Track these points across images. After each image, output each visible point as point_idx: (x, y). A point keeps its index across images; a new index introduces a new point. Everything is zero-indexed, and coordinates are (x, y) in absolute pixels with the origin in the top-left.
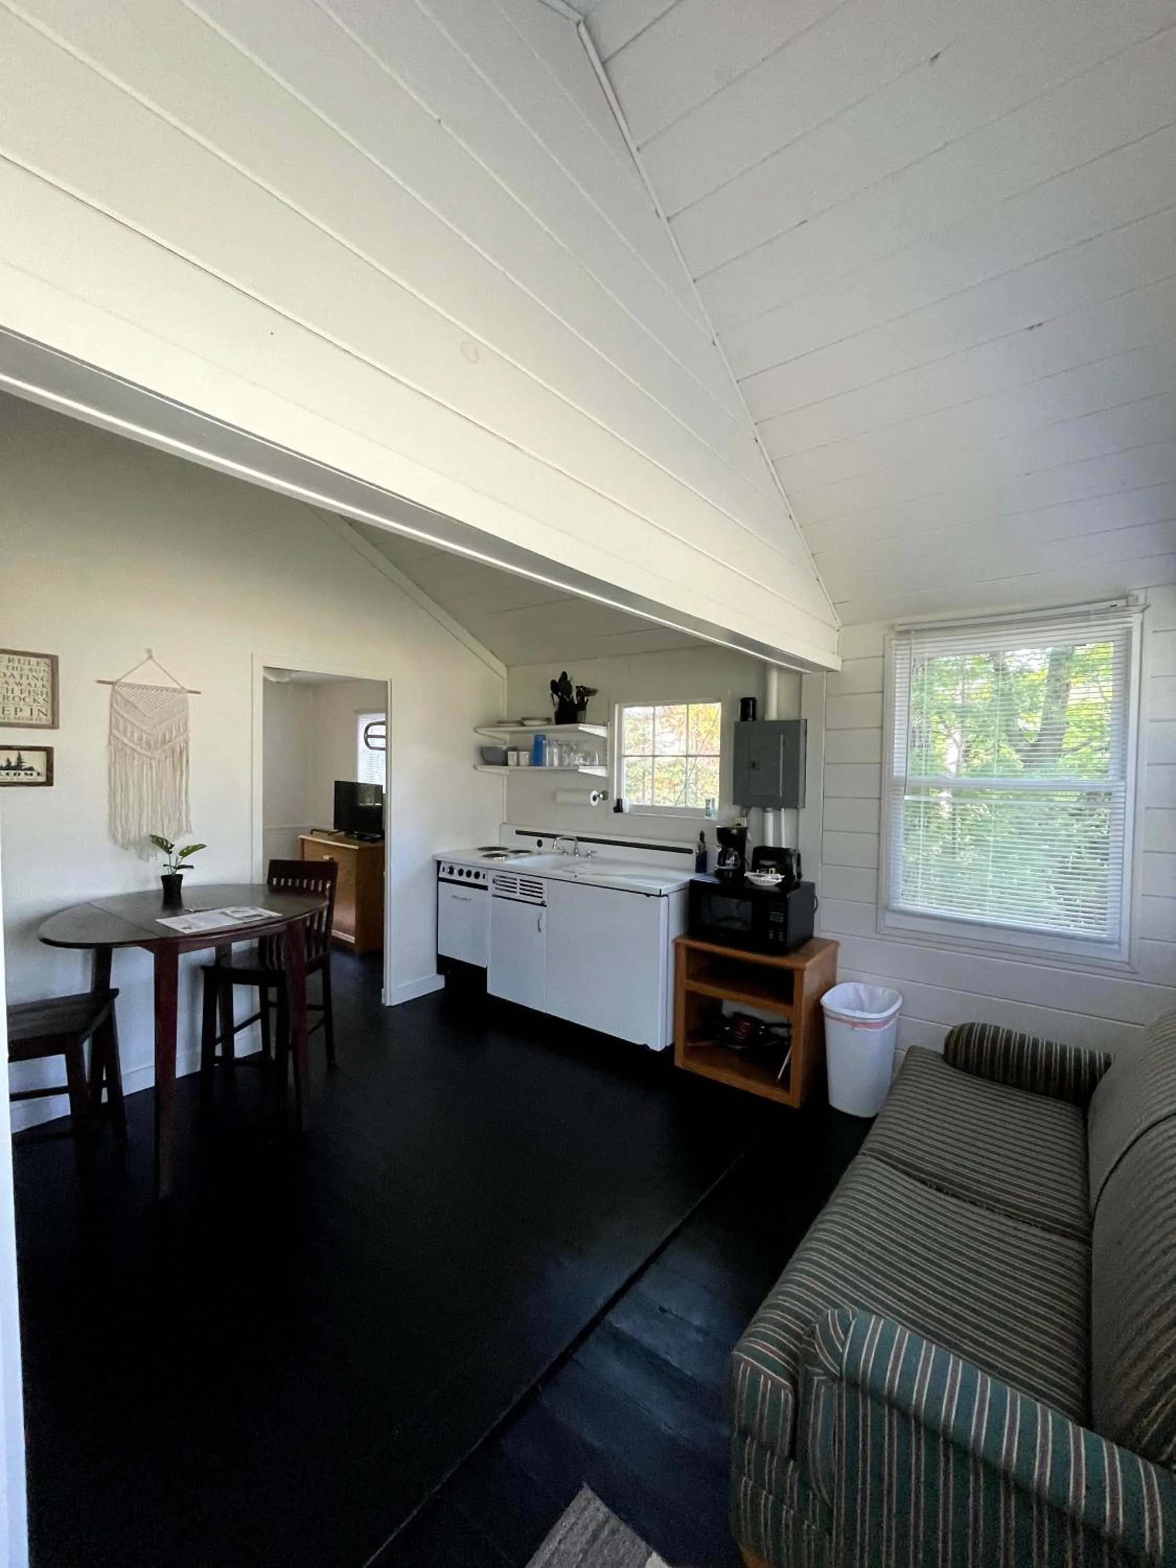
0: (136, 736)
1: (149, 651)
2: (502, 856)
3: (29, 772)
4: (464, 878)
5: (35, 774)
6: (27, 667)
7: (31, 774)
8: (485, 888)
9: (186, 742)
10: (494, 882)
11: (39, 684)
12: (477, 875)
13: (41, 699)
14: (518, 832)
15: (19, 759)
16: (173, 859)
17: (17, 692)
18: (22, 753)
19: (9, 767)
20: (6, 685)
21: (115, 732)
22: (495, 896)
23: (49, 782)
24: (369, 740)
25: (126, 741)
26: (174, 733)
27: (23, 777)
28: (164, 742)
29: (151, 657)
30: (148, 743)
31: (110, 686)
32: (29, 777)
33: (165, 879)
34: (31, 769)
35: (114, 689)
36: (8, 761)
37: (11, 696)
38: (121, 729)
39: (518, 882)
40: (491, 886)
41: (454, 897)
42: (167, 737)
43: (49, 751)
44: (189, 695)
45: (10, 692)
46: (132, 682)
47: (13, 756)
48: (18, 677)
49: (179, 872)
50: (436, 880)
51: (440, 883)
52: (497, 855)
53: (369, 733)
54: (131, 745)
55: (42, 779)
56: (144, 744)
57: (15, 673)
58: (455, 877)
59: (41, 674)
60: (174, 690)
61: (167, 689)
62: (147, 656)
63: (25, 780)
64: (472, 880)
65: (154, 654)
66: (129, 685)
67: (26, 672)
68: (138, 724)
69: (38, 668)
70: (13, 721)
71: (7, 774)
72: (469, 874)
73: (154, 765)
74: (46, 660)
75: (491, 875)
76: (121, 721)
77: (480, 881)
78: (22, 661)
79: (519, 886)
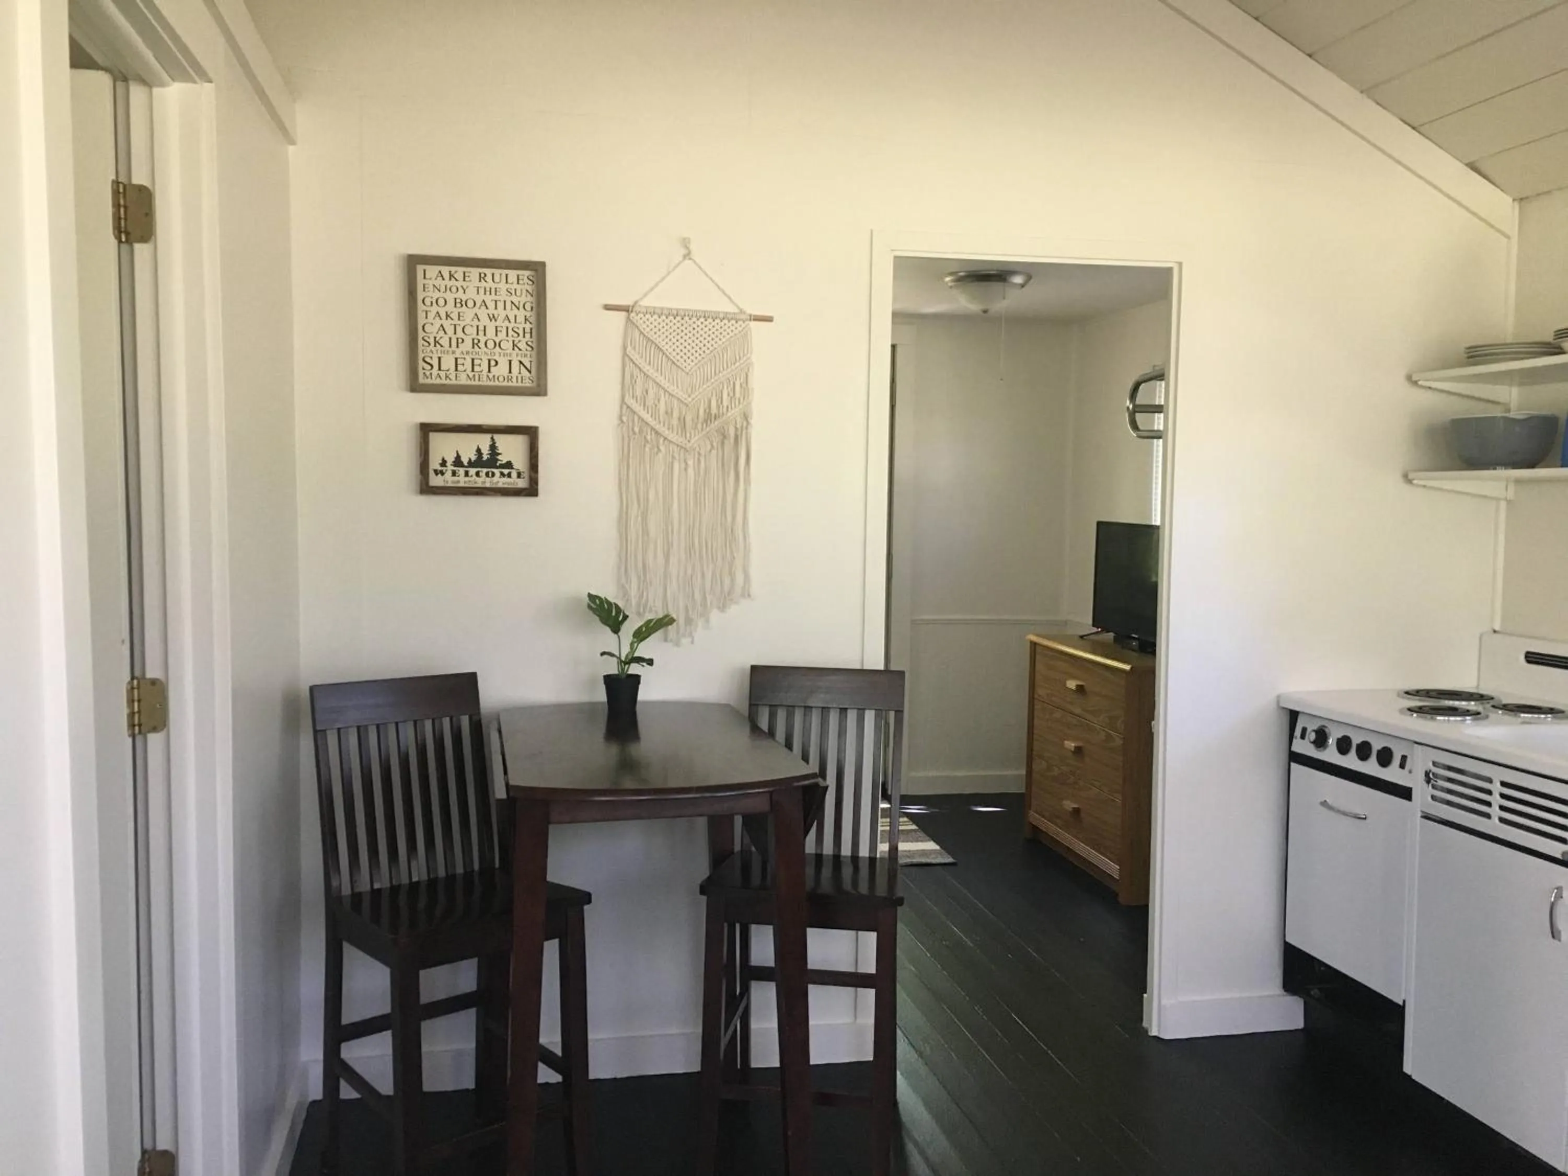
0: (662, 407)
1: (685, 243)
2: (1466, 713)
3: (506, 471)
4: (1351, 761)
5: (514, 474)
6: (503, 286)
7: (509, 475)
8: (1405, 793)
9: (746, 417)
10: (1428, 779)
11: (521, 314)
12: (1385, 758)
13: (522, 345)
14: (1533, 658)
15: (493, 447)
16: (623, 643)
17: (491, 332)
18: (497, 437)
19: (478, 462)
20: (476, 322)
21: (630, 401)
22: (1427, 817)
23: (532, 491)
24: (1139, 417)
25: (647, 417)
26: (726, 402)
27: (499, 481)
28: (709, 418)
29: (687, 256)
30: (682, 421)
31: (624, 314)
32: (506, 480)
33: (609, 680)
34: (509, 465)
35: (628, 319)
36: (479, 451)
37: (483, 339)
38: (639, 392)
39: (1496, 788)
40: (1422, 792)
41: (1324, 804)
42: (714, 410)
43: (531, 433)
44: (753, 324)
45: (481, 333)
46: (658, 304)
47: (484, 442)
48: (491, 305)
49: (634, 669)
50: (1284, 756)
51: (1294, 766)
52: (1453, 711)
53: (1140, 400)
54: (653, 423)
55: (522, 483)
56: (675, 422)
57: (489, 299)
58: (1331, 755)
59: (523, 299)
60: (726, 317)
61: (715, 316)
62: (683, 251)
63: (500, 485)
64: (1371, 767)
65: (692, 247)
66: (653, 312)
67: (503, 296)
68: (666, 385)
69: (518, 287)
70: (485, 382)
71: (478, 474)
72: (1364, 751)
73: (690, 463)
74: (527, 273)
75: (1421, 761)
76: (640, 379)
77: (1392, 774)
78: (497, 279)
79: (1496, 800)
